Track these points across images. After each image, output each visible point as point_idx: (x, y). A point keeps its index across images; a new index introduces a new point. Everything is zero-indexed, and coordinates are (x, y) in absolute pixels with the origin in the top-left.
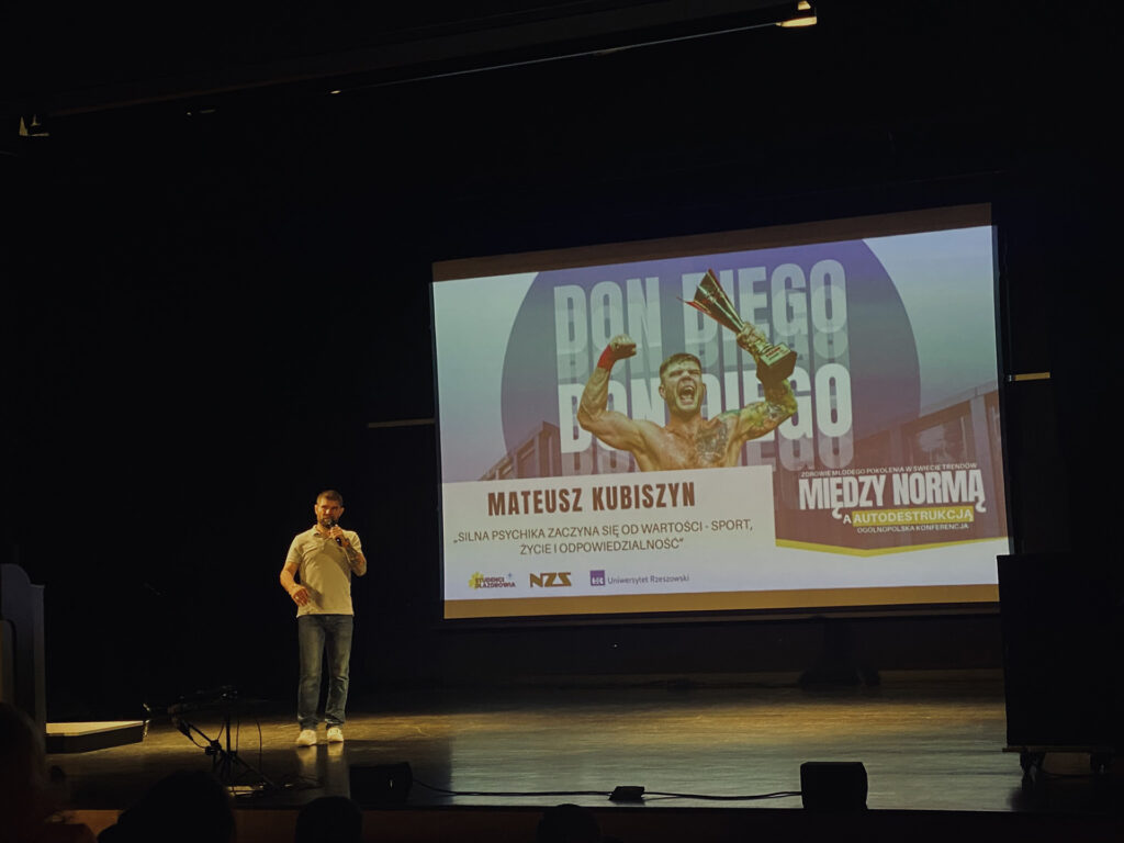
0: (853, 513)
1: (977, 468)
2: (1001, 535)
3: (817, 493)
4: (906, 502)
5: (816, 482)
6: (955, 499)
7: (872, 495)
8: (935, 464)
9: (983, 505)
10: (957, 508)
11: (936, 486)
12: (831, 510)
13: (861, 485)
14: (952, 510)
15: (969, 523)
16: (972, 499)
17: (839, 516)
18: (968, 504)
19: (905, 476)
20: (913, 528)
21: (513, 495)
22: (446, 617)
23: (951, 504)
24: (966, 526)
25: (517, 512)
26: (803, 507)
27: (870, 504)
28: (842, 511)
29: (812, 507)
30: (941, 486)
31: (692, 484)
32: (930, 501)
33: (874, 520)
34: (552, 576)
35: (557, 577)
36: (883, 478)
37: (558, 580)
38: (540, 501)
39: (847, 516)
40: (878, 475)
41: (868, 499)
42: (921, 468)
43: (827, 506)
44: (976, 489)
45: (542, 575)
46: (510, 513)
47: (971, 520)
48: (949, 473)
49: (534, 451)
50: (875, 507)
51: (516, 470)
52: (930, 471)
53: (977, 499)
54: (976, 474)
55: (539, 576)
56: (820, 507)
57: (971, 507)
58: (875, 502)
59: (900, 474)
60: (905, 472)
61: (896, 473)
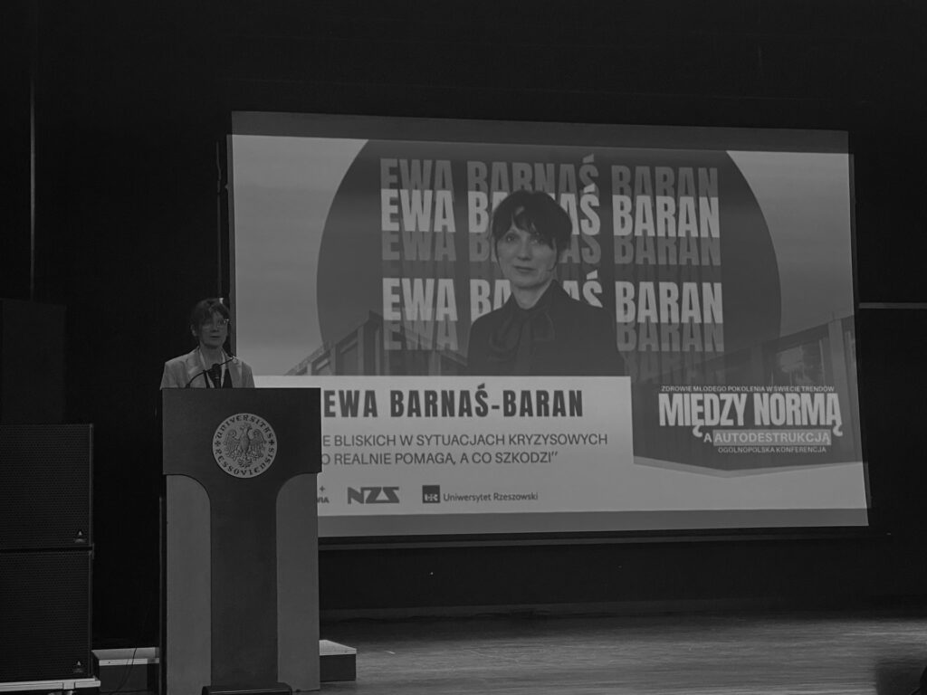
0: (714, 431)
1: (834, 392)
2: (857, 460)
3: (678, 408)
4: (767, 423)
5: (677, 397)
6: (814, 422)
7: (733, 414)
8: (795, 385)
9: (840, 430)
10: (816, 431)
11: (796, 408)
12: (692, 427)
13: (722, 403)
14: (810, 433)
16: (829, 423)
17: (700, 435)
18: (826, 427)
20: (772, 450)
23: (809, 427)
24: (824, 449)
26: (662, 423)
27: (731, 423)
28: (703, 429)
29: (672, 423)
30: (800, 408)
32: (790, 422)
33: (735, 440)
36: (744, 396)
39: (708, 435)
40: (739, 393)
41: (729, 418)
42: (781, 389)
43: (688, 424)
44: (833, 413)
45: (363, 489)
47: (829, 443)
48: (808, 395)
50: (735, 427)
52: (790, 392)
53: (834, 422)
54: (833, 397)
55: (359, 491)
56: (681, 423)
57: (829, 431)
58: (736, 422)
59: (761, 393)
60: (766, 392)
61: (756, 392)
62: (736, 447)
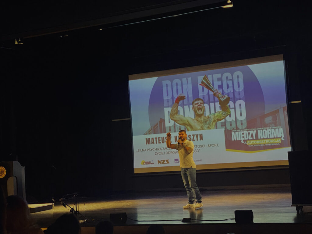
0: (247, 141)
1: (281, 128)
2: (289, 146)
3: (237, 136)
4: (262, 138)
5: (237, 133)
6: (276, 137)
7: (252, 136)
8: (270, 127)
9: (283, 138)
10: (276, 139)
11: (270, 133)
12: (241, 140)
13: (249, 133)
14: (275, 140)
15: (280, 143)
16: (280, 137)
17: (243, 142)
18: (279, 138)
19: (261, 130)
20: (264, 145)
21: (153, 139)
22: (135, 173)
23: (274, 138)
24: (279, 144)
25: (154, 143)
26: (233, 140)
27: (252, 138)
28: (244, 141)
29: (235, 140)
30: (271, 133)
31: (202, 134)
32: (269, 137)
33: (253, 143)
34: (164, 161)
35: (165, 161)
36: (255, 131)
37: (166, 162)
38: (160, 140)
39: (245, 142)
40: (254, 130)
41: (251, 137)
42: (266, 128)
43: (240, 139)
44: (281, 134)
45: (161, 161)
46: (152, 144)
47: (280, 142)
48: (274, 129)
49: (158, 126)
50: (253, 139)
51: (153, 131)
52: (268, 129)
53: (282, 136)
54: (281, 130)
55: (160, 161)
56: (238, 140)
57: (280, 139)
58: (253, 138)
59: (260, 130)
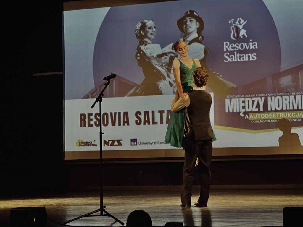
0: (249, 114)
3: (233, 105)
4: (273, 109)
5: (233, 100)
6: (296, 108)
7: (258, 106)
8: (287, 92)
14: (294, 113)
15: (302, 119)
17: (243, 115)
18: (301, 110)
19: (273, 98)
20: (276, 121)
23: (294, 110)
26: (227, 111)
28: (245, 113)
29: (231, 111)
30: (289, 102)
32: (284, 109)
33: (259, 117)
34: (113, 141)
35: (116, 141)
37: (116, 143)
40: (261, 97)
41: (256, 108)
42: (280, 94)
43: (238, 111)
45: (109, 141)
48: (293, 96)
55: (108, 141)
56: (235, 111)
59: (271, 97)
60: (273, 96)
61: (269, 96)
62: (259, 120)
